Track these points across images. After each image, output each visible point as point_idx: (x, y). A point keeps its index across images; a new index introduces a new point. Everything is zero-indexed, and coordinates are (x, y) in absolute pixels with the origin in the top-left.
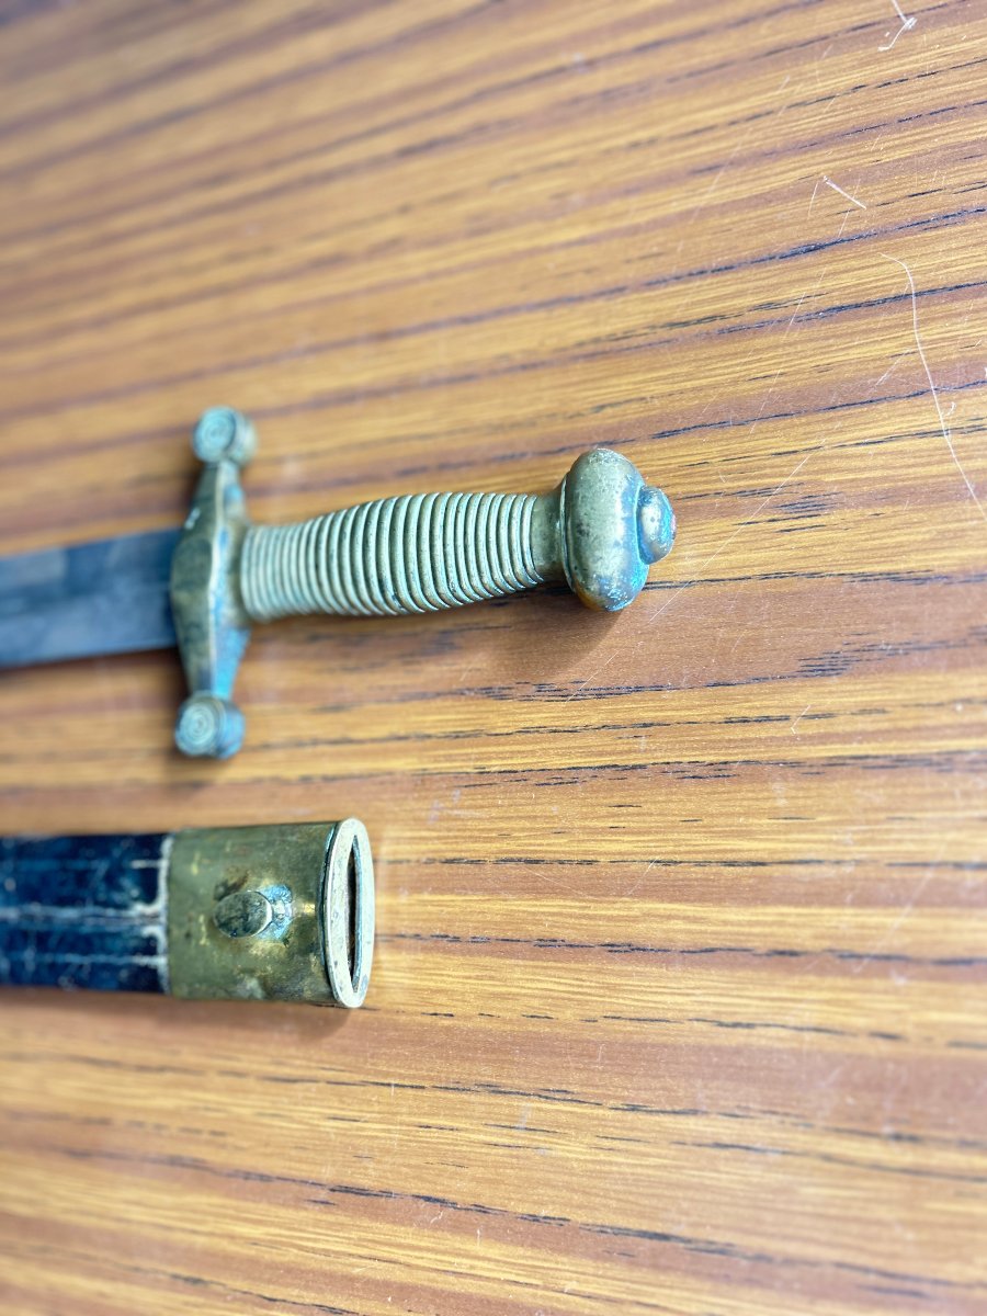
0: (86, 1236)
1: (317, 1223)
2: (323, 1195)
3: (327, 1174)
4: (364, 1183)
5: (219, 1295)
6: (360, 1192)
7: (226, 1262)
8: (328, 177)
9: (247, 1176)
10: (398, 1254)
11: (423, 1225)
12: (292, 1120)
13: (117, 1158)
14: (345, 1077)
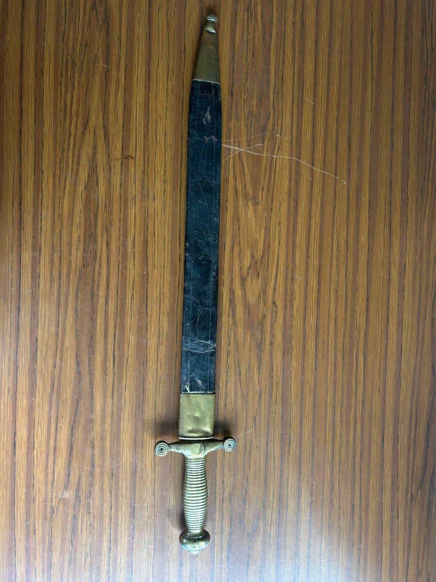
0: (118, 445)
1: (127, 503)
2: (133, 504)
3: (137, 505)
4: (136, 514)
5: (111, 481)
6: (134, 513)
7: (117, 483)
8: (353, 486)
9: (135, 486)
10: (123, 521)
11: (129, 526)
12: (146, 495)
13: (135, 452)
14: (156, 507)
